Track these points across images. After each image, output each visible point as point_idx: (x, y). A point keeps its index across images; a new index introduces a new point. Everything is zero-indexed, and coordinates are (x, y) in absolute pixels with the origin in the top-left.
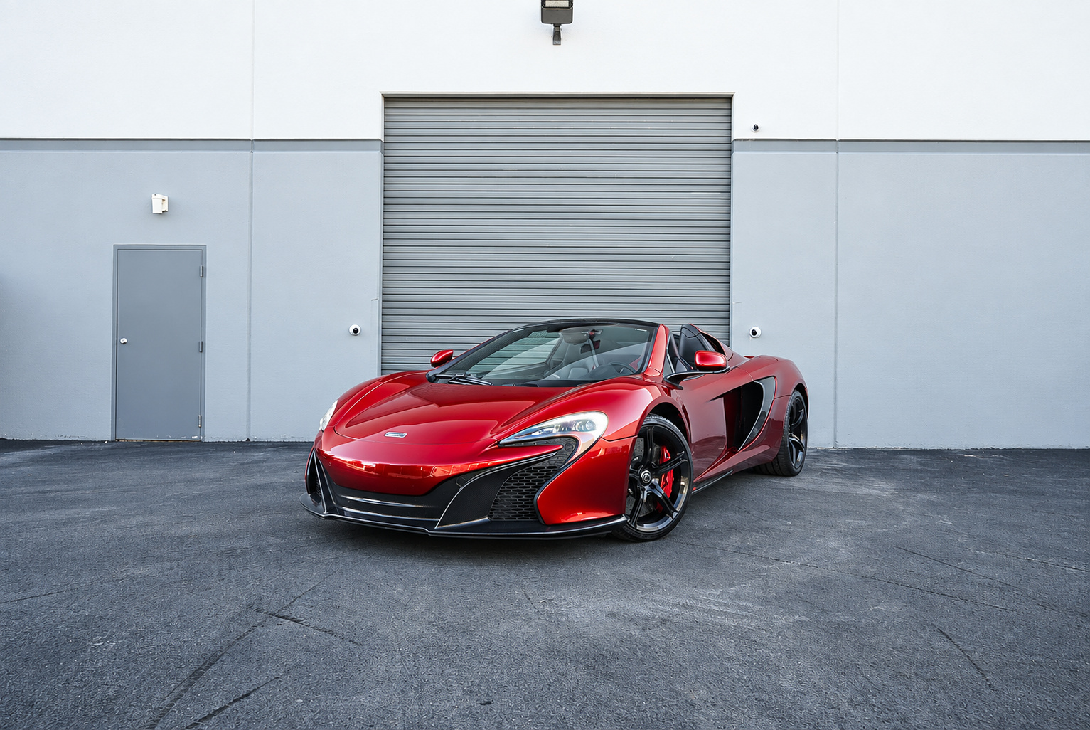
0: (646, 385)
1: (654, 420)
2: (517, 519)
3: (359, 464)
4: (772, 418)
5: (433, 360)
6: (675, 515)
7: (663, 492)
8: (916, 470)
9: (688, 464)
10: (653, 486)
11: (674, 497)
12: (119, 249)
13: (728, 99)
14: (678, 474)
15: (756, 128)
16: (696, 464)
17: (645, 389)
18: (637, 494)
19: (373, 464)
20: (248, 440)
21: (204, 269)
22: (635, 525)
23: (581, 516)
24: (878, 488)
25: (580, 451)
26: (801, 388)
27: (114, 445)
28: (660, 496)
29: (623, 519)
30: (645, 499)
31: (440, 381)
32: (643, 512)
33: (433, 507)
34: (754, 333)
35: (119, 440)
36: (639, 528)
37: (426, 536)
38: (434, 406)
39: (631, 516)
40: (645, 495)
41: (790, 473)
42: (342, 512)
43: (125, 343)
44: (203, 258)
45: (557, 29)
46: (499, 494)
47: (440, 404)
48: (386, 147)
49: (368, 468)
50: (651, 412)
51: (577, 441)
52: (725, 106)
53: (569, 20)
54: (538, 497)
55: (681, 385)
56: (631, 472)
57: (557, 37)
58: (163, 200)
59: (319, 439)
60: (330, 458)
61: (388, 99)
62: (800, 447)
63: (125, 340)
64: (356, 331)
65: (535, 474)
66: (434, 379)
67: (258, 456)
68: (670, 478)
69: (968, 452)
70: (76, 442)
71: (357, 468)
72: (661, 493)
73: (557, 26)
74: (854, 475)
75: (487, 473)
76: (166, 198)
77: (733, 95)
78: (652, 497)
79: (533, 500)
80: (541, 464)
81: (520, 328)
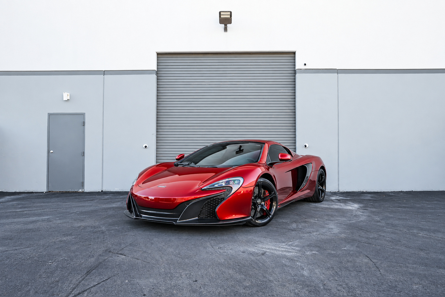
0: (259, 166)
1: (262, 180)
2: (209, 218)
3: (148, 198)
4: (311, 179)
5: (177, 158)
6: (271, 216)
7: (266, 208)
8: (370, 200)
9: (276, 197)
10: (262, 205)
11: (270, 209)
12: (50, 115)
13: (294, 53)
14: (272, 201)
15: (305, 64)
16: (279, 197)
17: (259, 168)
18: (256, 209)
19: (153, 198)
20: (102, 191)
21: (84, 123)
22: (255, 220)
23: (234, 217)
24: (354, 207)
25: (233, 192)
26: (323, 168)
27: (48, 193)
28: (265, 209)
29: (250, 218)
30: (259, 210)
31: (179, 166)
32: (259, 215)
33: (176, 214)
34: (305, 146)
35: (49, 191)
36: (256, 221)
37: (174, 225)
38: (177, 175)
39: (253, 217)
40: (259, 209)
41: (318, 201)
42: (141, 216)
43: (52, 152)
44: (84, 118)
45: (226, 26)
46: (202, 208)
47: (180, 175)
48: (157, 73)
49: (151, 200)
50: (261, 177)
51: (232, 188)
52: (293, 55)
53: (230, 23)
54: (216, 210)
55: (273, 166)
56: (253, 200)
57: (226, 29)
58: (68, 95)
59: (132, 189)
60: (136, 196)
61: (158, 54)
62: (323, 191)
63: (52, 151)
64: (146, 147)
65: (216, 201)
66: (177, 165)
67: (106, 197)
68: (269, 203)
69: (392, 192)
70: (32, 192)
71: (147, 199)
72: (265, 208)
73: (226, 25)
74: (345, 202)
75: (197, 200)
76: (69, 94)
77: (296, 52)
78: (262, 210)
79: (215, 210)
80: (218, 197)
81: (211, 145)
